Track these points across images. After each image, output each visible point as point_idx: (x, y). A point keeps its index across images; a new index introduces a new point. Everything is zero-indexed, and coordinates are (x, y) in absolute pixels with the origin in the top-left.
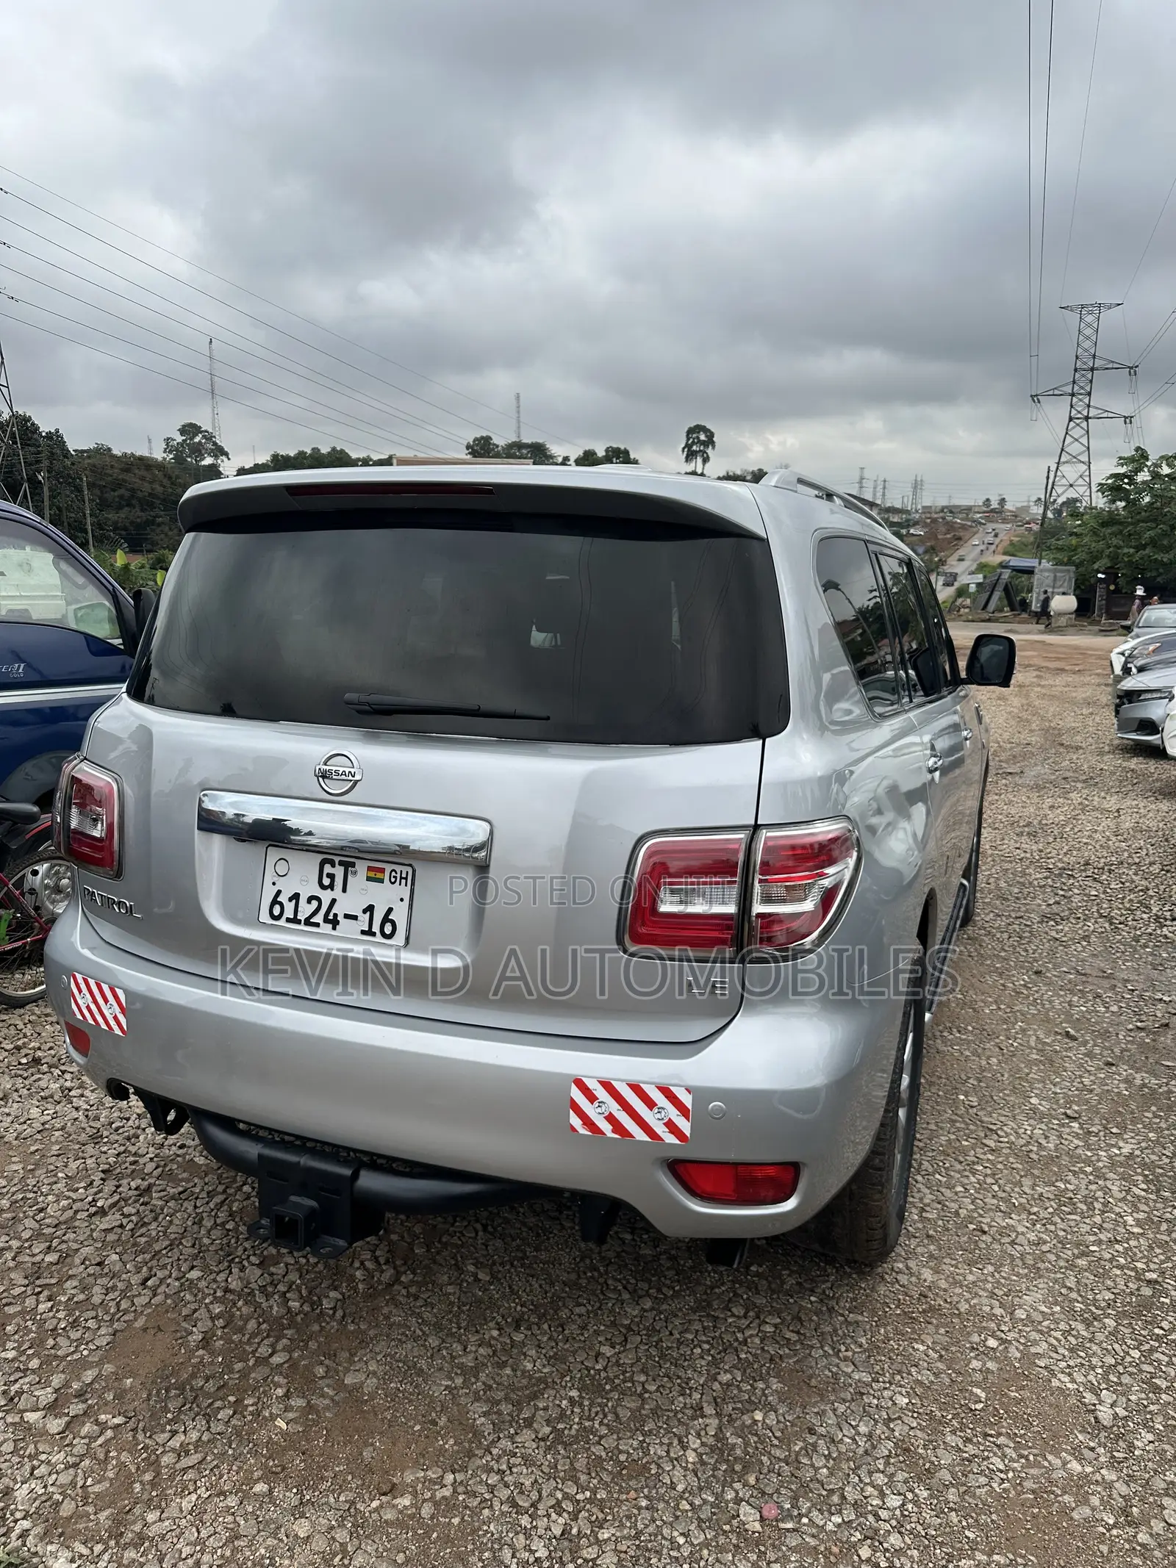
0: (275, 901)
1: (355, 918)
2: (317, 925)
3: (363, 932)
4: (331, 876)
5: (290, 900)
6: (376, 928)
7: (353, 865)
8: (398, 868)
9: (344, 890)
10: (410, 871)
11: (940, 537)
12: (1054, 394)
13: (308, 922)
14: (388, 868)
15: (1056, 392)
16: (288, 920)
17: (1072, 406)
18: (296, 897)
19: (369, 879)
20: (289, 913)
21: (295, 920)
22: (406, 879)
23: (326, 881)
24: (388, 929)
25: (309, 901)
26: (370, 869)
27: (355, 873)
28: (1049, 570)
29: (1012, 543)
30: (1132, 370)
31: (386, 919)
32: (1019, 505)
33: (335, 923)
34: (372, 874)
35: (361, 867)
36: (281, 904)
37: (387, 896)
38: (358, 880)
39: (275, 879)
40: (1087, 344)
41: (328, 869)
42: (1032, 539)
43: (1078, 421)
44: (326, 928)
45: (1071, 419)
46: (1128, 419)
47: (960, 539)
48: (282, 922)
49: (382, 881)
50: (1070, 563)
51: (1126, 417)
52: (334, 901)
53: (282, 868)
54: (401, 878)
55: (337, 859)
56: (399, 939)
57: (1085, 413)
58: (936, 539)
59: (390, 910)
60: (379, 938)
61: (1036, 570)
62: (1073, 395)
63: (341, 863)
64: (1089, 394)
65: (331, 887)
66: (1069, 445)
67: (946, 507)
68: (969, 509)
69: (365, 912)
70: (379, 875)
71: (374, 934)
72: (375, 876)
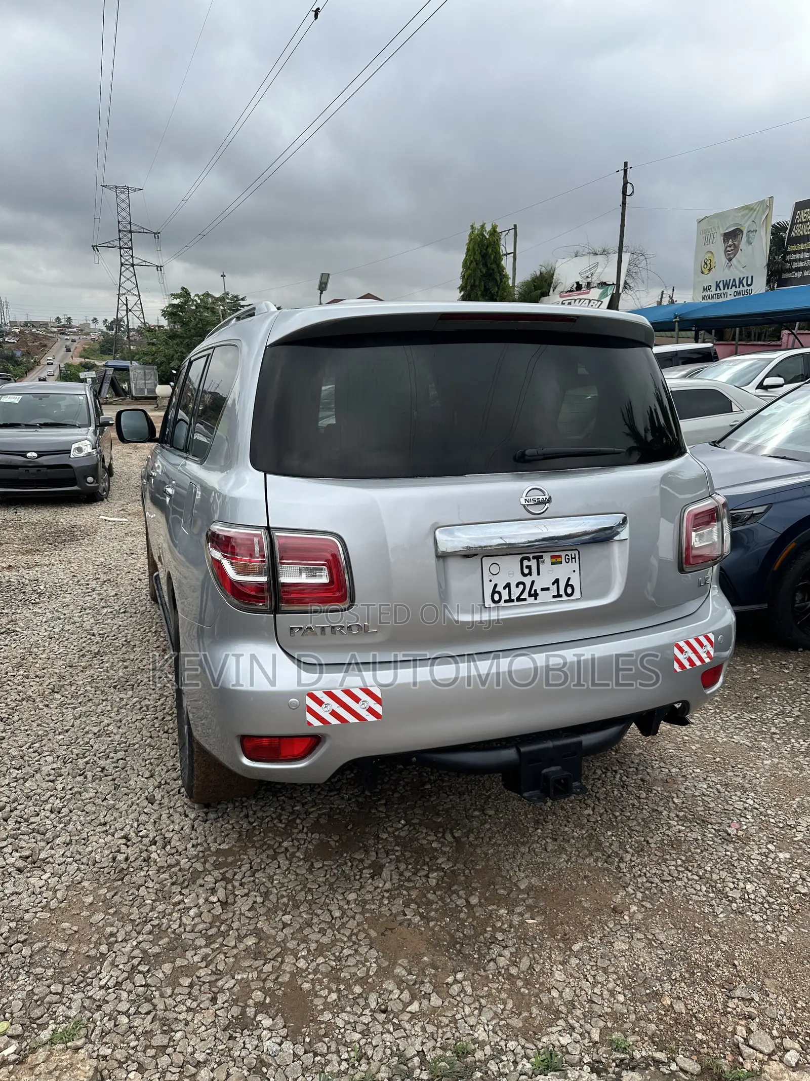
0: (494, 592)
1: (548, 589)
2: (525, 599)
3: (554, 597)
4: (529, 567)
5: (504, 588)
6: (562, 592)
7: (542, 557)
8: (569, 553)
9: (538, 574)
10: (577, 553)
11: (30, 344)
12: (107, 245)
13: (519, 599)
14: (563, 554)
15: (109, 245)
16: (506, 601)
17: (121, 256)
18: (508, 586)
19: (552, 563)
20: (505, 596)
21: (510, 600)
22: (575, 558)
23: (526, 571)
24: (569, 591)
25: (517, 586)
26: (552, 557)
27: (543, 562)
28: (139, 369)
29: (85, 350)
30: (156, 234)
31: (567, 585)
32: (82, 322)
33: (536, 595)
34: (554, 560)
35: (547, 557)
36: (499, 593)
37: (565, 571)
38: (546, 566)
39: (491, 578)
40: (124, 214)
41: (526, 563)
42: (98, 346)
43: (127, 267)
44: (531, 600)
45: (122, 265)
46: (159, 268)
47: (45, 346)
48: (502, 603)
49: (560, 563)
50: (153, 363)
51: (158, 267)
52: (533, 582)
53: (494, 569)
54: (572, 558)
55: (531, 556)
56: (577, 594)
57: (131, 261)
58: (28, 346)
59: (569, 579)
60: (565, 598)
61: (130, 368)
62: (120, 248)
63: (534, 558)
64: (131, 248)
65: (530, 574)
66: (123, 283)
67: (29, 322)
68: (46, 324)
69: (553, 584)
70: (559, 560)
71: (561, 596)
72: (556, 561)
